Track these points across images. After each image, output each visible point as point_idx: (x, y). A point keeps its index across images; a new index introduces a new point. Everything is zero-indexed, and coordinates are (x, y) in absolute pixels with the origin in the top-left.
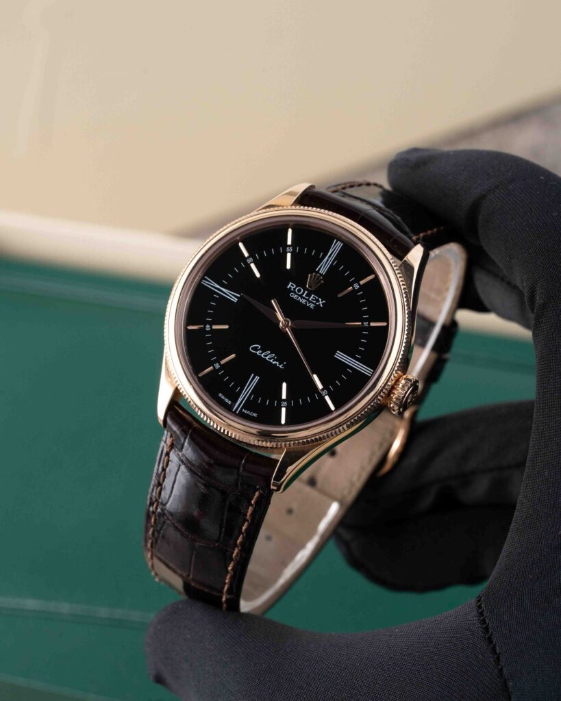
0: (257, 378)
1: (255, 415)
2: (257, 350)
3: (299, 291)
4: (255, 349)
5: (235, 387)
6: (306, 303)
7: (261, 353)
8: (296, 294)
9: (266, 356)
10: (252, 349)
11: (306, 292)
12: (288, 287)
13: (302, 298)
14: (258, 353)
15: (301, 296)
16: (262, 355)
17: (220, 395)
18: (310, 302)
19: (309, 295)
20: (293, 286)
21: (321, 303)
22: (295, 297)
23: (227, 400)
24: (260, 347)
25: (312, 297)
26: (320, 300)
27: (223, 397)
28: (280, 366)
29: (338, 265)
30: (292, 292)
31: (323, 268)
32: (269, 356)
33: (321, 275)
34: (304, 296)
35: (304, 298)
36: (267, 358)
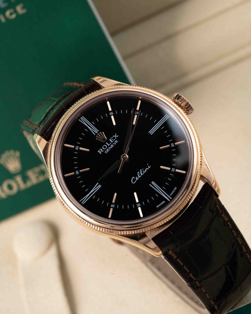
0: (153, 183)
1: (175, 188)
2: (135, 179)
3: (105, 147)
4: (134, 180)
5: (155, 197)
6: (113, 145)
7: (138, 177)
8: (106, 150)
9: (140, 175)
10: (133, 182)
11: (107, 143)
12: (101, 153)
13: (109, 146)
14: (137, 179)
15: (108, 147)
16: (139, 177)
17: (157, 207)
18: (114, 142)
19: (109, 142)
20: (101, 150)
21: (116, 136)
22: (108, 150)
23: (162, 203)
24: (133, 177)
25: (111, 141)
26: (114, 136)
27: (159, 205)
28: (149, 167)
29: (95, 121)
30: (104, 152)
31: (94, 130)
32: (141, 173)
33: (99, 132)
34: (109, 145)
35: (110, 145)
36: (142, 174)
